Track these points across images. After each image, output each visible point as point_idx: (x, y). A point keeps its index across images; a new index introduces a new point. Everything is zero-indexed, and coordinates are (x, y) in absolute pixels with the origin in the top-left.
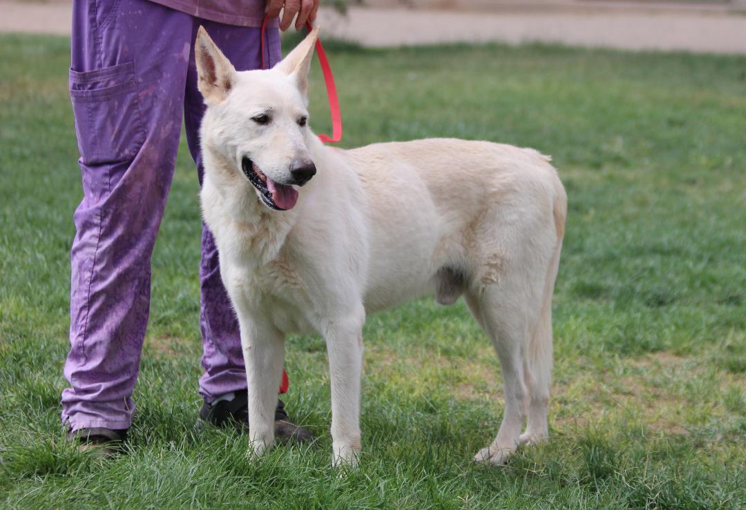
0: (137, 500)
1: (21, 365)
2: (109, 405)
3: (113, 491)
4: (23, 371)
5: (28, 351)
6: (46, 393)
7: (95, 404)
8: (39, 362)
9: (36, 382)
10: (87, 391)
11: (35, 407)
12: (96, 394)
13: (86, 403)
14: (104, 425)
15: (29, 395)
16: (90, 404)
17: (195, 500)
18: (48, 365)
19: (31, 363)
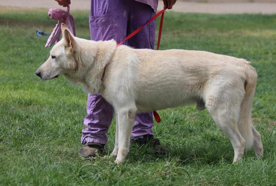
1: (203, 126)
2: (100, 136)
3: (236, 170)
4: (203, 129)
5: (205, 122)
6: (211, 136)
7: (96, 135)
8: (209, 126)
9: (208, 132)
10: (93, 130)
11: (208, 141)
12: (97, 132)
13: (92, 134)
14: (98, 142)
15: (205, 137)
16: (94, 135)
17: (264, 173)
18: (212, 127)
19: (206, 126)
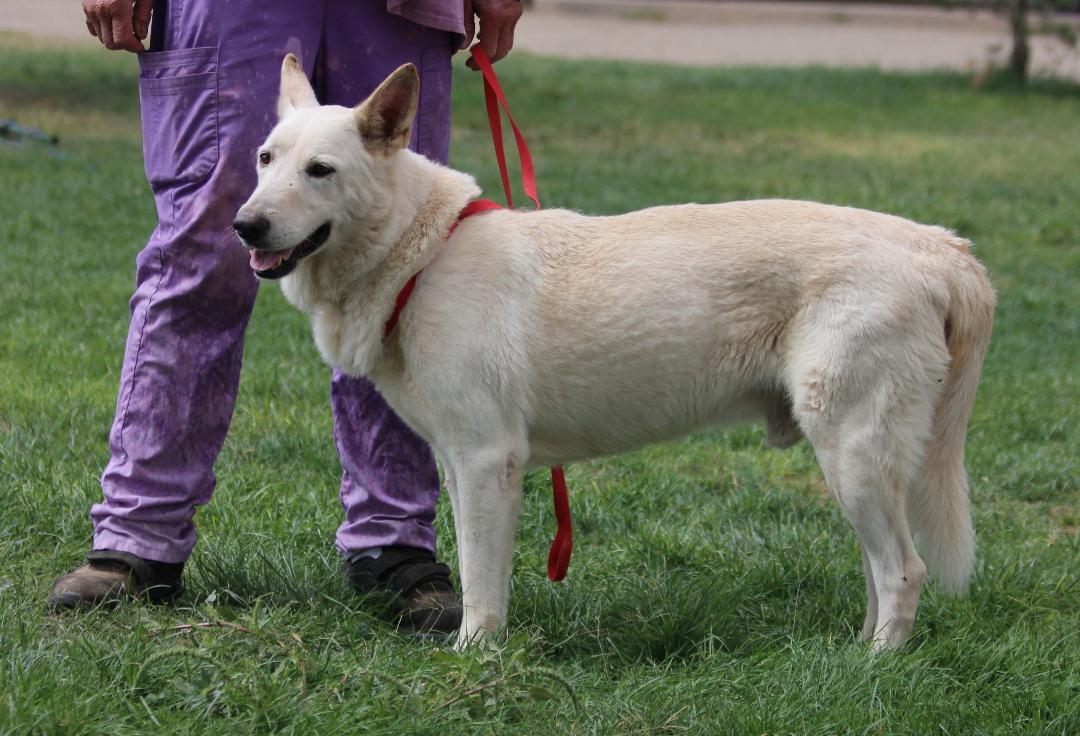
0: (795, 697)
1: (634, 509)
3: (762, 683)
4: (636, 518)
5: (643, 491)
6: (668, 549)
7: (128, 522)
8: (659, 506)
9: (654, 533)
11: (654, 567)
12: (130, 510)
15: (645, 550)
16: (120, 521)
17: (876, 699)
18: (671, 511)
19: (646, 508)
